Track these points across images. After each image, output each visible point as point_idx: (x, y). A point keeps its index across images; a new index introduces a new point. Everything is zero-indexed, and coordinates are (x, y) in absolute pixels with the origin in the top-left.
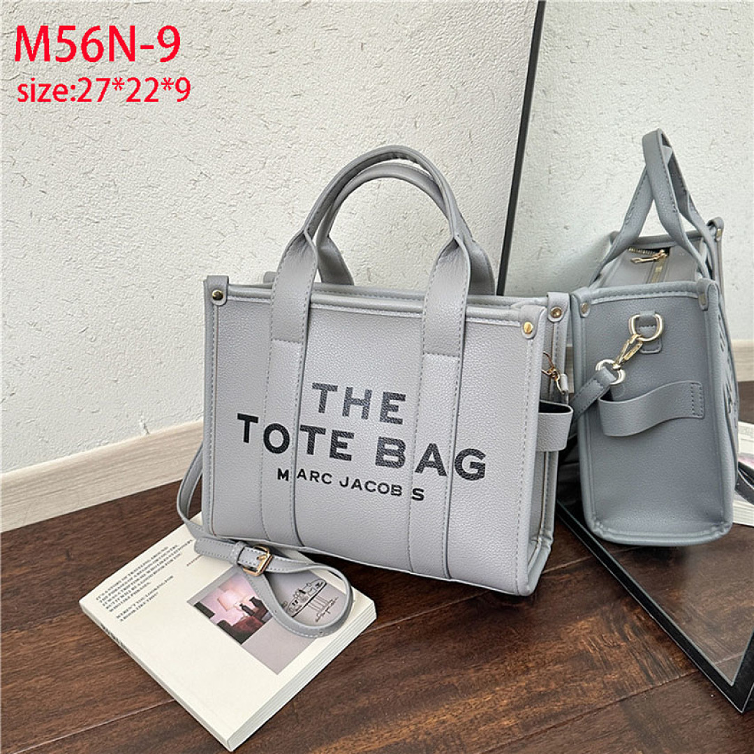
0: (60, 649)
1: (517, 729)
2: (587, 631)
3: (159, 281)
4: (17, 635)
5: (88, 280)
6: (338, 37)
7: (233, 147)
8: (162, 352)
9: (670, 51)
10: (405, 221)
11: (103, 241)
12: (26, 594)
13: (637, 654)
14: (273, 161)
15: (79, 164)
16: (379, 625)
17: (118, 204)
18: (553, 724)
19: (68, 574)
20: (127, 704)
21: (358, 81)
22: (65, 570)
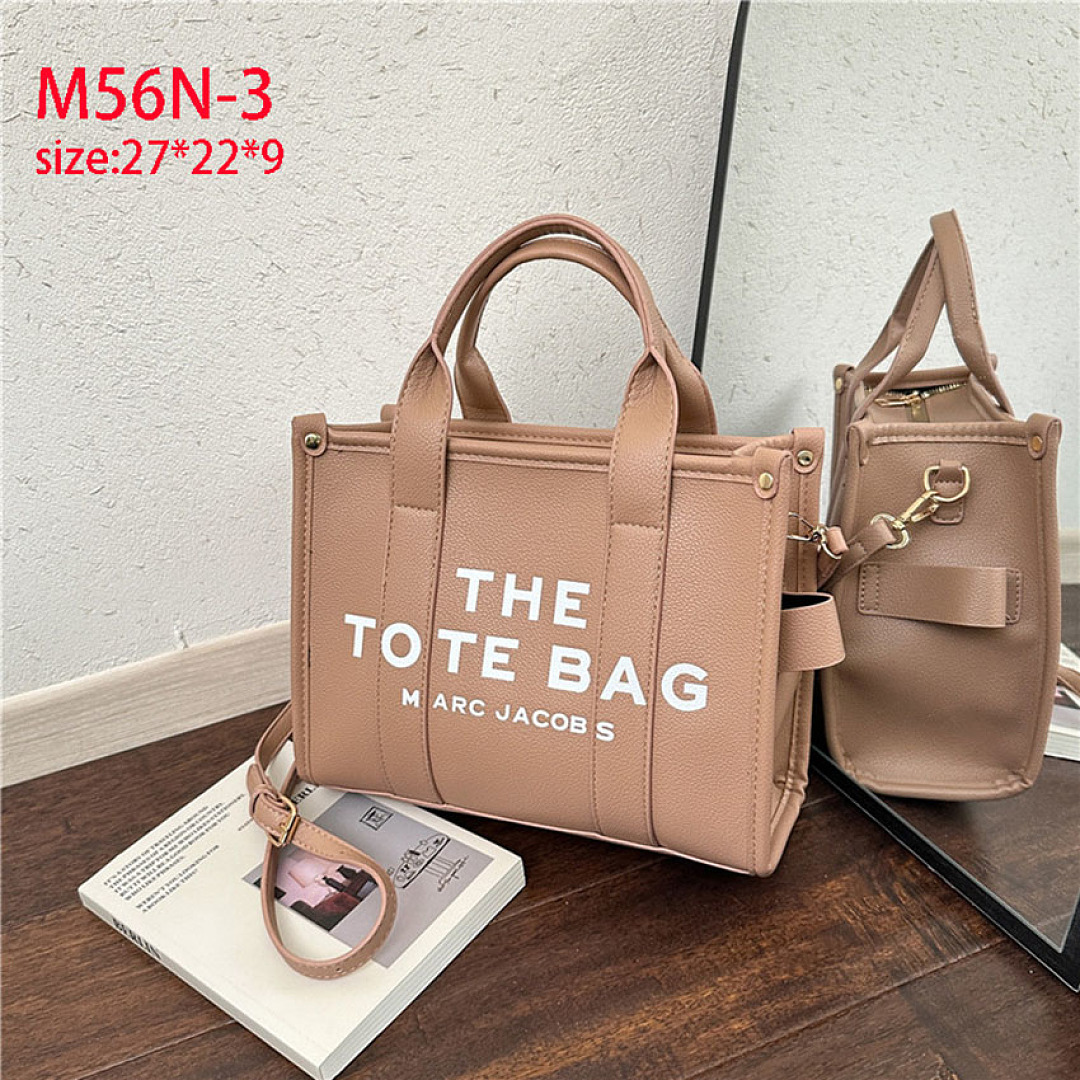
0: (57, 958)
1: (754, 1034)
2: (841, 894)
3: (208, 419)
5: (106, 416)
6: (463, 80)
7: (317, 228)
8: (210, 525)
9: (896, 123)
10: (553, 341)
11: (130, 359)
13: (916, 922)
14: (372, 250)
15: (99, 247)
16: (537, 901)
17: (153, 305)
18: (806, 1024)
19: (69, 852)
20: (163, 1031)
21: (490, 141)
22: (63, 847)
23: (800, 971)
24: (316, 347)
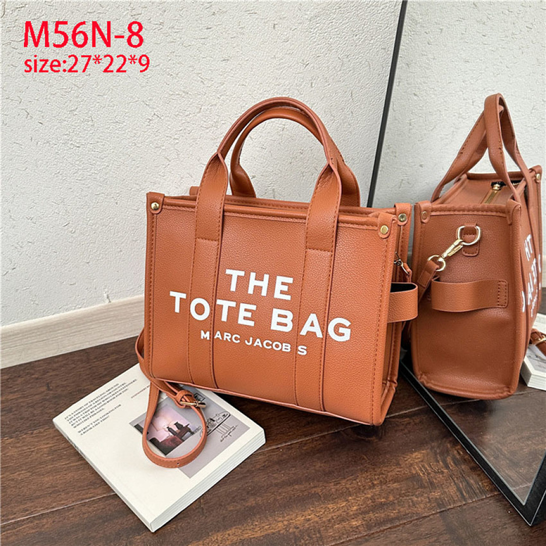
0: (37, 453)
1: (362, 528)
2: (420, 460)
3: (121, 191)
4: (7, 442)
5: (71, 189)
6: (257, 19)
7: (178, 96)
8: (122, 244)
9: (503, 39)
10: (302, 156)
11: (82, 161)
12: (15, 412)
13: (455, 479)
14: (206, 108)
15: (66, 104)
16: (267, 447)
17: (94, 134)
18: (389, 526)
19: (47, 400)
20: (81, 494)
21: (270, 51)
22: (45, 397)
23: (391, 498)
24: (177, 157)
